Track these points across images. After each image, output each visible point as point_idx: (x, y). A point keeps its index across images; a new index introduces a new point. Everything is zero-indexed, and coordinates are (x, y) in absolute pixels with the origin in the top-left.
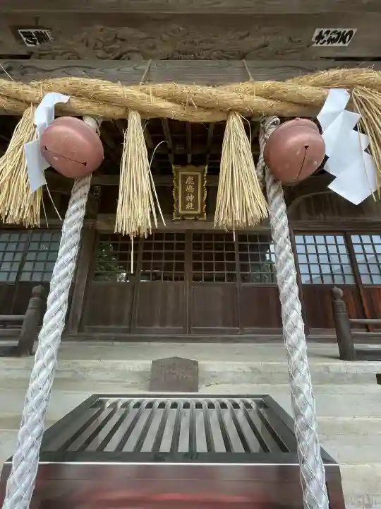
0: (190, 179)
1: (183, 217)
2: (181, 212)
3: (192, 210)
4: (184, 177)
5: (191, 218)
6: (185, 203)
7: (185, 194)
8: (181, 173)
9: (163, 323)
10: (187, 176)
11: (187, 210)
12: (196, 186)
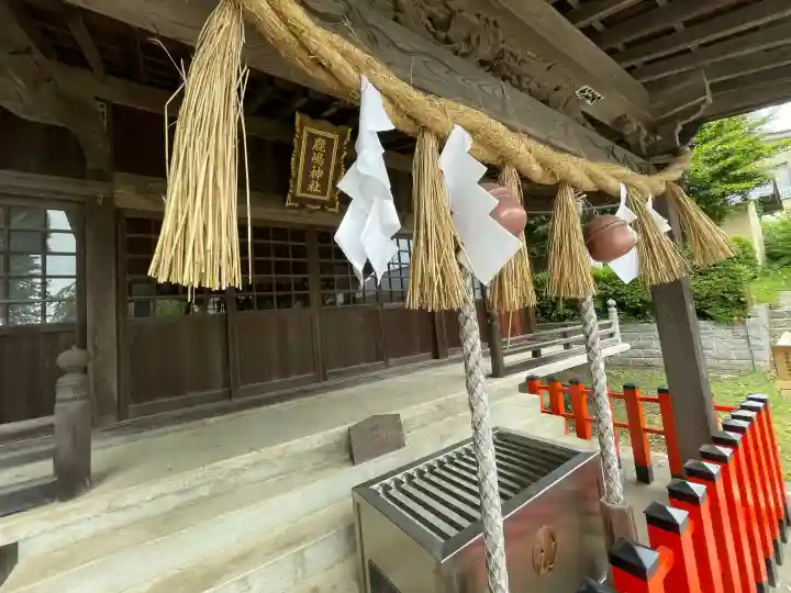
0: (319, 144)
1: (303, 203)
2: (299, 193)
3: (318, 194)
4: (312, 137)
5: (315, 207)
6: (307, 180)
7: (309, 165)
8: (307, 129)
9: (285, 373)
10: (317, 136)
11: (309, 193)
12: (327, 157)
